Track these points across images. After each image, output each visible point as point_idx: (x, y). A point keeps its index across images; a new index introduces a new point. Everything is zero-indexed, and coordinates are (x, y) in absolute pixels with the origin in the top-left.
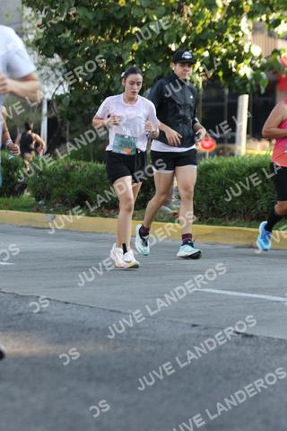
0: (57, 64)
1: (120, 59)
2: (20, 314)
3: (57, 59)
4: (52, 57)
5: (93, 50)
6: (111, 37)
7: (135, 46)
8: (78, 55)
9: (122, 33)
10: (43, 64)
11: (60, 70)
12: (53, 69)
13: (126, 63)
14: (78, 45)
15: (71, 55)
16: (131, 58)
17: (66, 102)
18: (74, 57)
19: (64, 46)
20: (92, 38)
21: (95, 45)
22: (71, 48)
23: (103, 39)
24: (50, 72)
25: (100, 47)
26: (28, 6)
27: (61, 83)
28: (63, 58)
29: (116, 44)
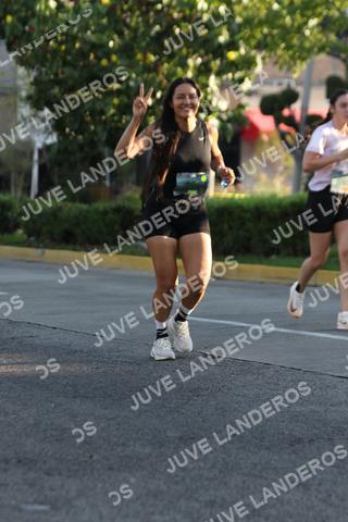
1: (102, 112)
4: (42, 109)
7: (116, 101)
10: (34, 116)
13: (108, 115)
16: (112, 111)
17: (54, 150)
26: (22, 65)
27: (51, 133)
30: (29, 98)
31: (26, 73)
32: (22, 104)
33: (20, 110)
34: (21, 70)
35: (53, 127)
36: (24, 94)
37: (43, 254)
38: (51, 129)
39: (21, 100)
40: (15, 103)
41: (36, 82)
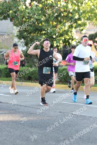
0: (23, 41)
2: (13, 109)
3: (23, 40)
4: (21, 39)
5: (33, 38)
6: (37, 34)
8: (29, 39)
9: (40, 33)
10: (19, 41)
11: (23, 43)
12: (22, 43)
14: (28, 36)
15: (26, 39)
18: (27, 40)
19: (25, 37)
20: (32, 34)
21: (33, 36)
22: (26, 37)
23: (35, 35)
24: (21, 44)
25: (34, 37)
27: (24, 47)
28: (24, 40)
29: (39, 36)
30: (17, 36)
31: (16, 28)
32: (15, 38)
33: (14, 39)
34: (15, 27)
35: (25, 45)
36: (16, 35)
37: (22, 83)
38: (24, 45)
39: (15, 37)
40: (13, 38)
41: (20, 31)
